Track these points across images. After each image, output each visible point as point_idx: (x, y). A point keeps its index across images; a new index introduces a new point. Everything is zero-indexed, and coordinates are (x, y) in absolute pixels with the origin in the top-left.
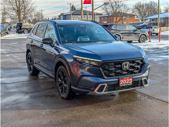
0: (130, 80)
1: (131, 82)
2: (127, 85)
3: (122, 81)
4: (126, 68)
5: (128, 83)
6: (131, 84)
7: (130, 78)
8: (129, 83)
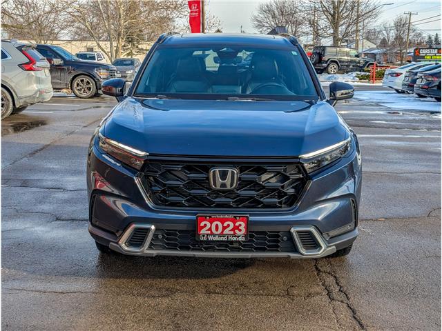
0: (237, 224)
1: (240, 230)
2: (225, 239)
3: (205, 225)
4: (223, 185)
5: (232, 232)
6: (244, 239)
7: (235, 217)
8: (234, 235)
